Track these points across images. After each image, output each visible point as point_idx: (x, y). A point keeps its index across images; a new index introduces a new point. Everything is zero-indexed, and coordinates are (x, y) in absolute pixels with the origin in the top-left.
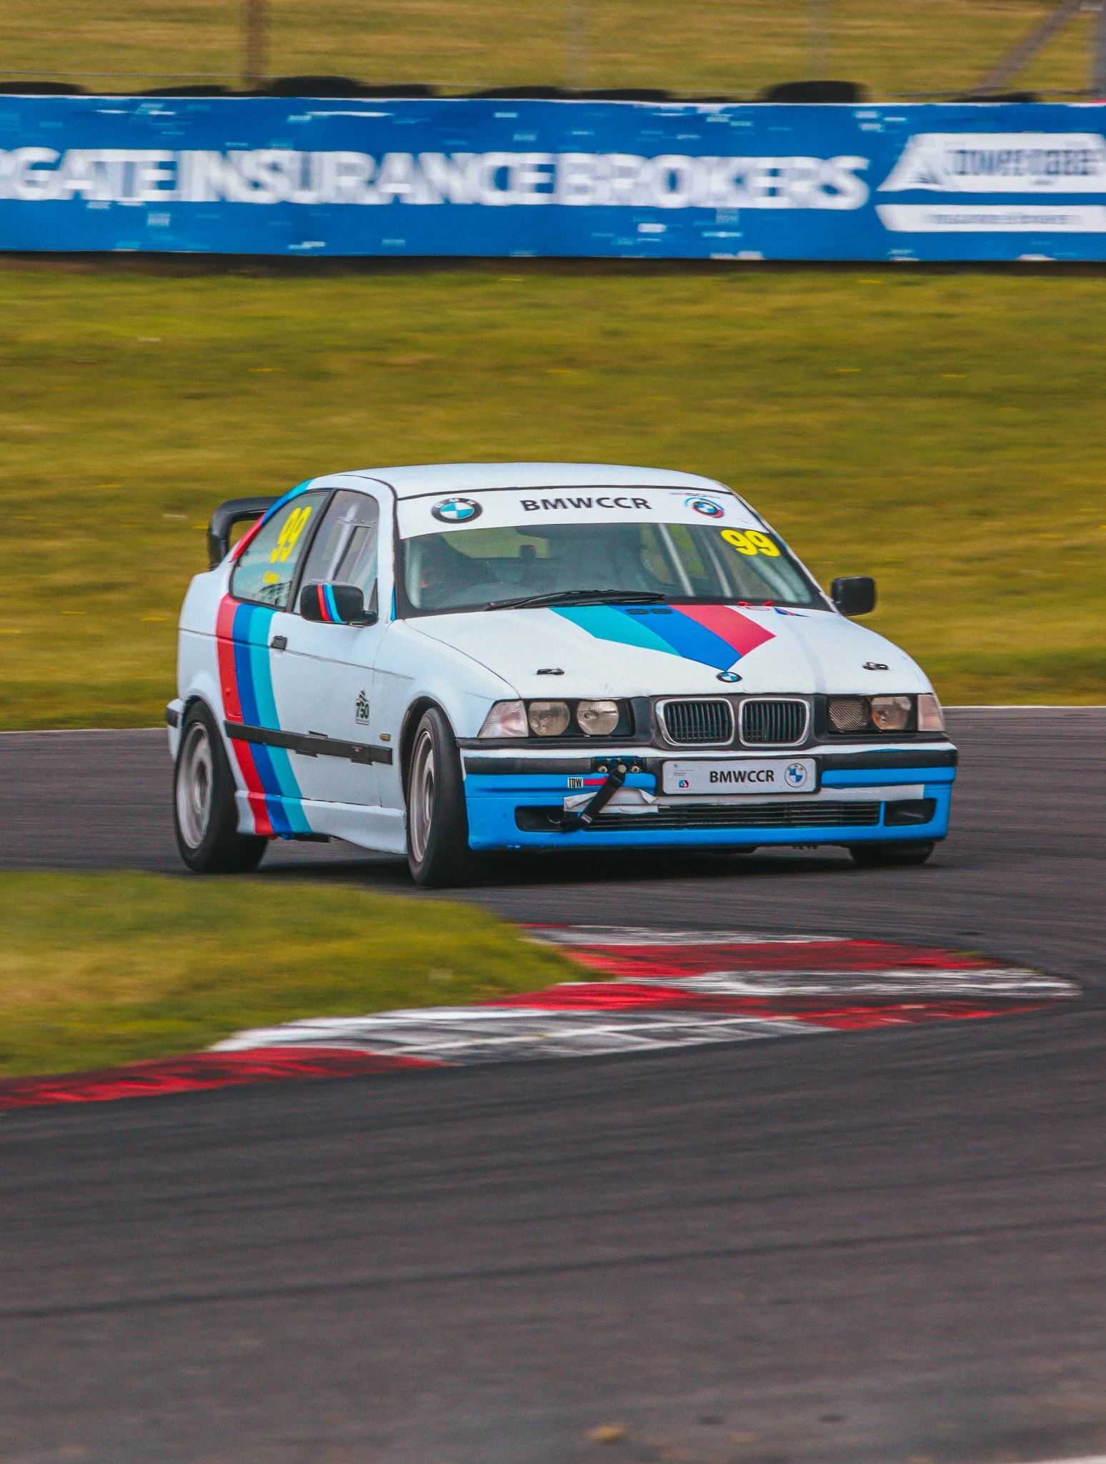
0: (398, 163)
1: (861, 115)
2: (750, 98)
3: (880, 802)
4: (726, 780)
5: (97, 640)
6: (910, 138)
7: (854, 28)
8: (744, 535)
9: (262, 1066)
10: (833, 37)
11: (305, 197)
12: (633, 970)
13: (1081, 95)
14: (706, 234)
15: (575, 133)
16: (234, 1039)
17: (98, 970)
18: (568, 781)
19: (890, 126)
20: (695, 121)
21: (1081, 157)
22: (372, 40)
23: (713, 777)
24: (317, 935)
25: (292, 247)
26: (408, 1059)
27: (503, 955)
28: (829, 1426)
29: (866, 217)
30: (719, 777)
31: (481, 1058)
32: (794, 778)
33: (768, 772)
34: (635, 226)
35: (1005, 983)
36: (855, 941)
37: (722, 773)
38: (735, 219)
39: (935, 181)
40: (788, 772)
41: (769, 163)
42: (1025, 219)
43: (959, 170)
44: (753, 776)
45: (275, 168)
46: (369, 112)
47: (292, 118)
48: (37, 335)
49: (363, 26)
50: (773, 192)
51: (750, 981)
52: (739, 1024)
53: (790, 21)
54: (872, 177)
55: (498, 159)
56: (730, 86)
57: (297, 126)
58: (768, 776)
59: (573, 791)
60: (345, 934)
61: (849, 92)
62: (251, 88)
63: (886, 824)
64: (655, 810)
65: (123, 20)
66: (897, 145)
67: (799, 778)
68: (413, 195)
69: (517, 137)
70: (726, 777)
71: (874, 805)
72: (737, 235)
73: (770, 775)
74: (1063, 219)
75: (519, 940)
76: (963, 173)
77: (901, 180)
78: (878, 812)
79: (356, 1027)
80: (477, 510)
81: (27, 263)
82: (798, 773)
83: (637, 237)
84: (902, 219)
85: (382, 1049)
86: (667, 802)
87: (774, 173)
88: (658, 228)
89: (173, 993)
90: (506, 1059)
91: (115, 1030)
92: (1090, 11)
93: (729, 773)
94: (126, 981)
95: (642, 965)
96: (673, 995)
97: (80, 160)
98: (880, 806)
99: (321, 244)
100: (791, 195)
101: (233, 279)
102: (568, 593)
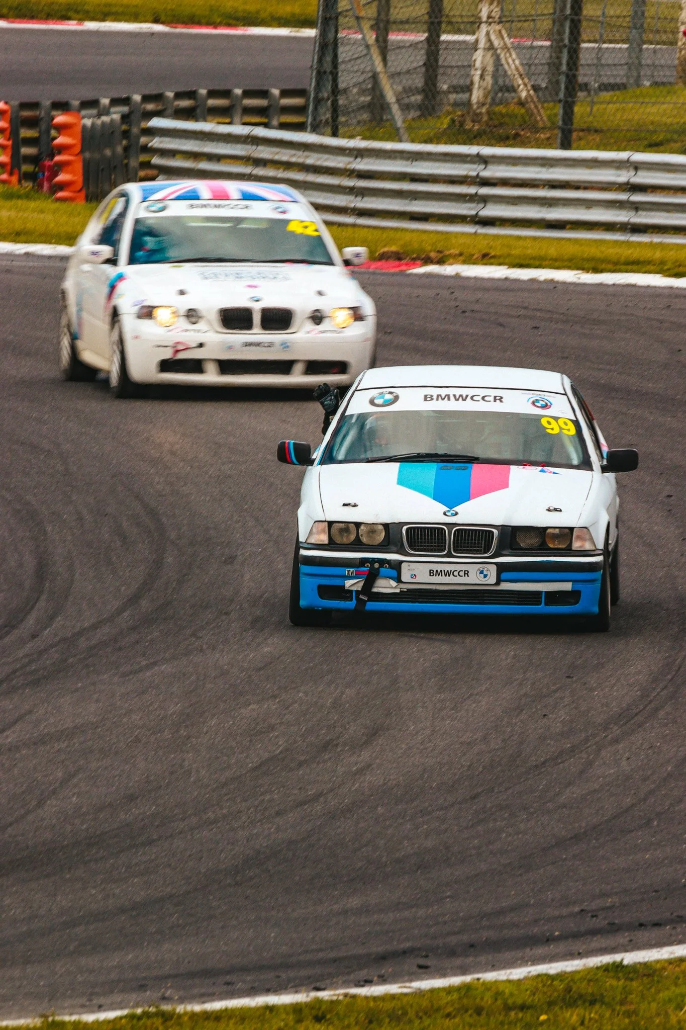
3: (542, 592)
4: (439, 575)
8: (557, 422)
18: (346, 571)
23: (431, 573)
30: (435, 573)
32: (482, 575)
33: (465, 571)
37: (437, 571)
40: (479, 572)
44: (456, 573)
58: (465, 574)
59: (350, 577)
63: (546, 604)
64: (398, 591)
67: (485, 576)
70: (439, 573)
71: (538, 594)
73: (466, 573)
78: (541, 598)
80: (396, 398)
82: (485, 573)
86: (405, 587)
93: (441, 571)
98: (542, 594)
102: (418, 454)
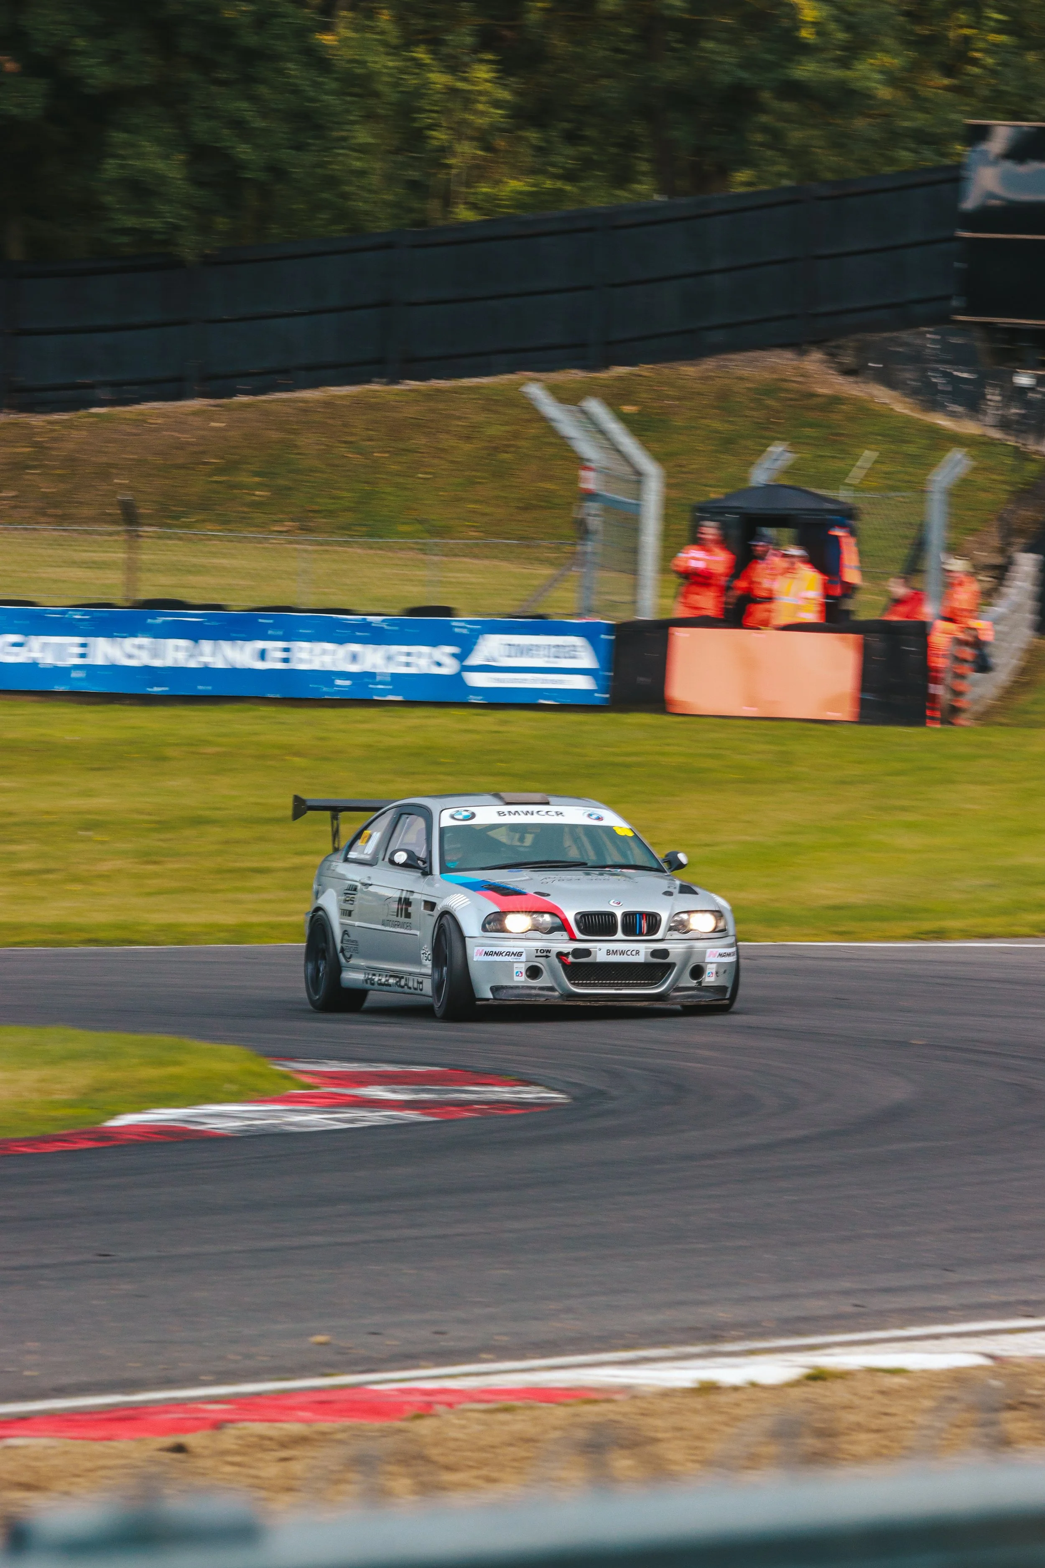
0: (206, 646)
1: (454, 624)
2: (396, 614)
5: (43, 899)
6: (480, 636)
7: (453, 577)
9: (130, 1134)
10: (441, 582)
11: (157, 663)
12: (331, 1084)
13: (571, 615)
14: (371, 686)
15: (301, 631)
16: (117, 1119)
17: (43, 1080)
19: (471, 630)
20: (367, 626)
21: (572, 648)
22: (193, 579)
24: (161, 1063)
25: (149, 689)
26: (210, 1132)
27: (260, 1075)
28: (437, 1336)
29: (456, 679)
31: (250, 1131)
34: (333, 680)
35: (530, 1094)
36: (451, 1069)
38: (389, 679)
39: (494, 661)
41: (405, 649)
42: (544, 681)
43: (507, 654)
45: (140, 647)
46: (191, 617)
47: (149, 621)
48: (11, 735)
49: (189, 572)
50: (408, 664)
51: (394, 1092)
52: (390, 1115)
53: (418, 573)
54: (460, 657)
55: (260, 644)
56: (385, 607)
57: (152, 625)
60: (176, 1063)
61: (447, 611)
62: (128, 604)
65: (60, 567)
66: (474, 640)
68: (214, 663)
69: (270, 632)
72: (391, 687)
74: (561, 682)
75: (270, 1066)
76: (509, 656)
77: (475, 660)
79: (184, 1114)
81: (8, 697)
83: (334, 687)
84: (477, 680)
85: (196, 1126)
87: (409, 654)
88: (348, 683)
89: (85, 1094)
90: (264, 1133)
91: (54, 1113)
92: (579, 571)
94: (58, 1086)
95: (336, 1081)
96: (353, 1099)
97: (37, 642)
99: (167, 689)
100: (417, 666)
101: (117, 707)
